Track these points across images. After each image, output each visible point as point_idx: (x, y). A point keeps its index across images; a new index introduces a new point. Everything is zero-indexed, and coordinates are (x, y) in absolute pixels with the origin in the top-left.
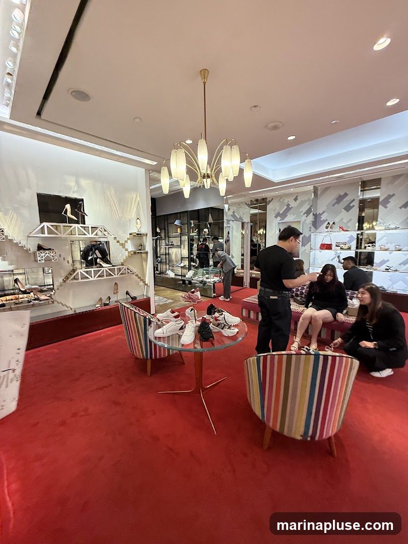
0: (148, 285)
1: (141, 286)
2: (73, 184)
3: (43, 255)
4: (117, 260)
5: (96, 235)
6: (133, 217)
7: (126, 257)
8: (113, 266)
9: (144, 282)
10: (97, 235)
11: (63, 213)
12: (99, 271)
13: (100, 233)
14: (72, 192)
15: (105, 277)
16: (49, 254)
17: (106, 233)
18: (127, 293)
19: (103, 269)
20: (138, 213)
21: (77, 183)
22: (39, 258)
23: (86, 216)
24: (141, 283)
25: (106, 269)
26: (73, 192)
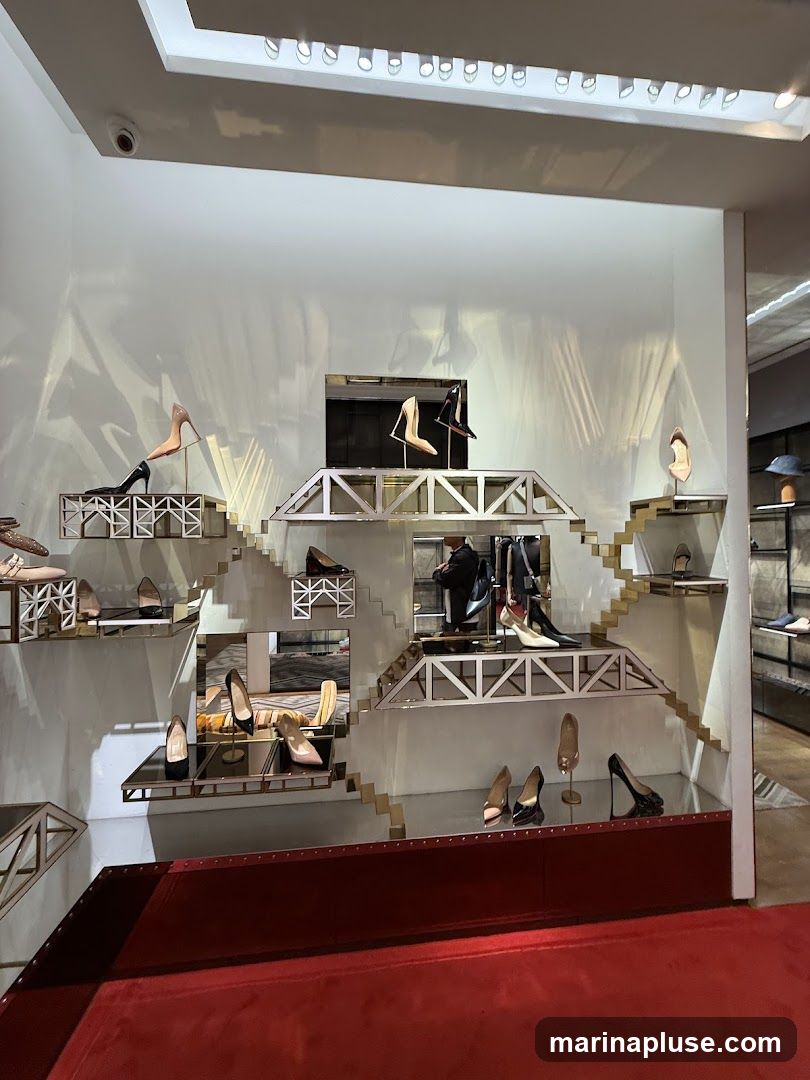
0: (724, 745)
1: (670, 733)
2: (434, 333)
3: (309, 590)
4: (578, 613)
5: (503, 509)
6: (647, 435)
7: (613, 602)
8: (564, 646)
9: (693, 721)
10: (505, 512)
11: (392, 435)
12: (505, 665)
13: (516, 506)
14: (430, 362)
15: (528, 697)
16: (328, 587)
17: (540, 504)
18: (615, 764)
19: (520, 657)
20: (671, 414)
21: (451, 327)
22: (295, 605)
23: (470, 440)
24: (675, 721)
25: (536, 657)
26: (436, 361)
